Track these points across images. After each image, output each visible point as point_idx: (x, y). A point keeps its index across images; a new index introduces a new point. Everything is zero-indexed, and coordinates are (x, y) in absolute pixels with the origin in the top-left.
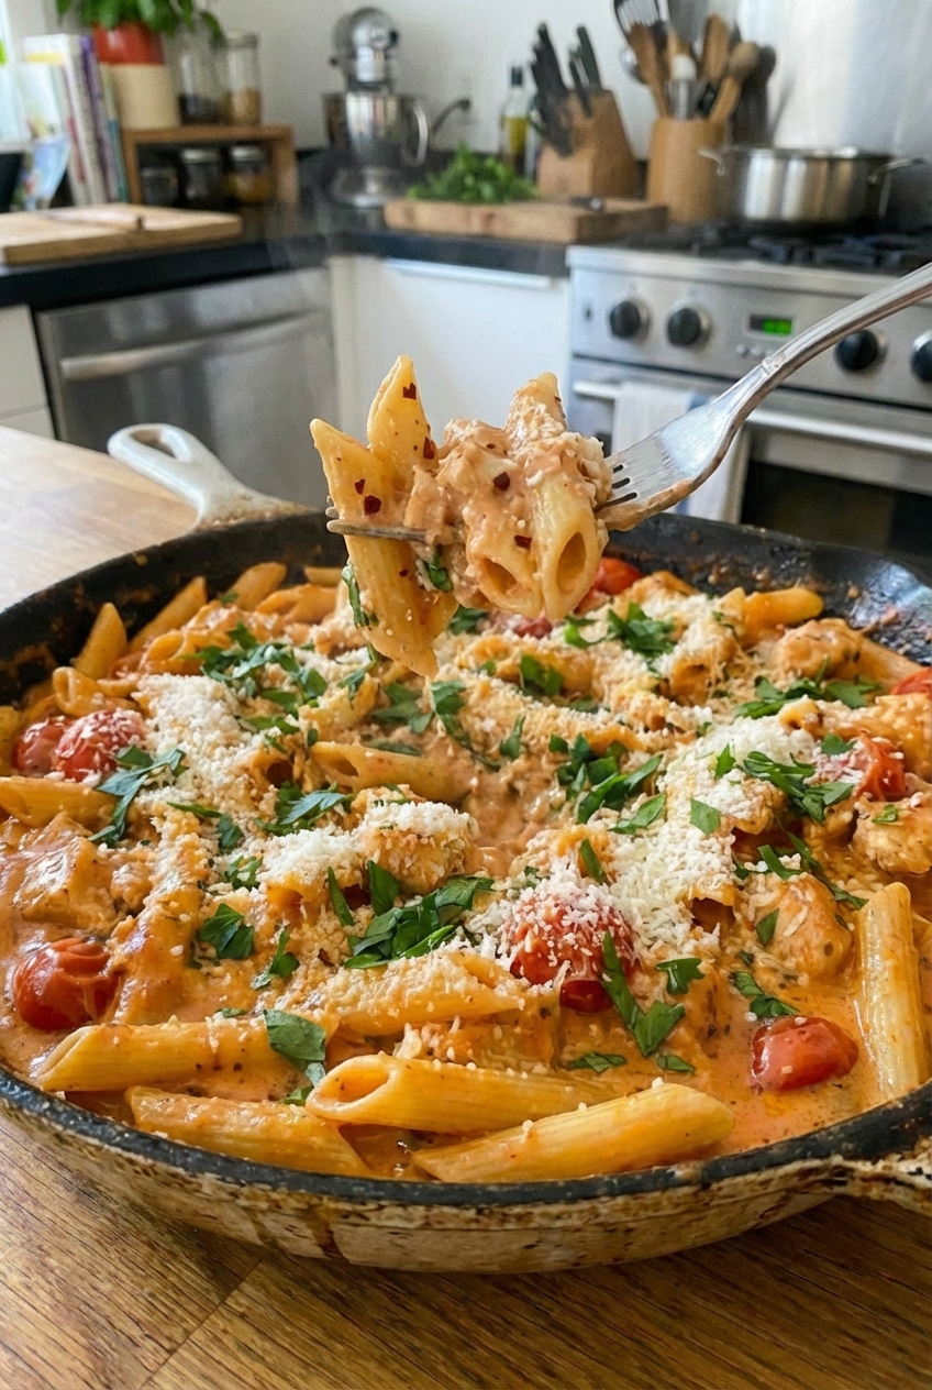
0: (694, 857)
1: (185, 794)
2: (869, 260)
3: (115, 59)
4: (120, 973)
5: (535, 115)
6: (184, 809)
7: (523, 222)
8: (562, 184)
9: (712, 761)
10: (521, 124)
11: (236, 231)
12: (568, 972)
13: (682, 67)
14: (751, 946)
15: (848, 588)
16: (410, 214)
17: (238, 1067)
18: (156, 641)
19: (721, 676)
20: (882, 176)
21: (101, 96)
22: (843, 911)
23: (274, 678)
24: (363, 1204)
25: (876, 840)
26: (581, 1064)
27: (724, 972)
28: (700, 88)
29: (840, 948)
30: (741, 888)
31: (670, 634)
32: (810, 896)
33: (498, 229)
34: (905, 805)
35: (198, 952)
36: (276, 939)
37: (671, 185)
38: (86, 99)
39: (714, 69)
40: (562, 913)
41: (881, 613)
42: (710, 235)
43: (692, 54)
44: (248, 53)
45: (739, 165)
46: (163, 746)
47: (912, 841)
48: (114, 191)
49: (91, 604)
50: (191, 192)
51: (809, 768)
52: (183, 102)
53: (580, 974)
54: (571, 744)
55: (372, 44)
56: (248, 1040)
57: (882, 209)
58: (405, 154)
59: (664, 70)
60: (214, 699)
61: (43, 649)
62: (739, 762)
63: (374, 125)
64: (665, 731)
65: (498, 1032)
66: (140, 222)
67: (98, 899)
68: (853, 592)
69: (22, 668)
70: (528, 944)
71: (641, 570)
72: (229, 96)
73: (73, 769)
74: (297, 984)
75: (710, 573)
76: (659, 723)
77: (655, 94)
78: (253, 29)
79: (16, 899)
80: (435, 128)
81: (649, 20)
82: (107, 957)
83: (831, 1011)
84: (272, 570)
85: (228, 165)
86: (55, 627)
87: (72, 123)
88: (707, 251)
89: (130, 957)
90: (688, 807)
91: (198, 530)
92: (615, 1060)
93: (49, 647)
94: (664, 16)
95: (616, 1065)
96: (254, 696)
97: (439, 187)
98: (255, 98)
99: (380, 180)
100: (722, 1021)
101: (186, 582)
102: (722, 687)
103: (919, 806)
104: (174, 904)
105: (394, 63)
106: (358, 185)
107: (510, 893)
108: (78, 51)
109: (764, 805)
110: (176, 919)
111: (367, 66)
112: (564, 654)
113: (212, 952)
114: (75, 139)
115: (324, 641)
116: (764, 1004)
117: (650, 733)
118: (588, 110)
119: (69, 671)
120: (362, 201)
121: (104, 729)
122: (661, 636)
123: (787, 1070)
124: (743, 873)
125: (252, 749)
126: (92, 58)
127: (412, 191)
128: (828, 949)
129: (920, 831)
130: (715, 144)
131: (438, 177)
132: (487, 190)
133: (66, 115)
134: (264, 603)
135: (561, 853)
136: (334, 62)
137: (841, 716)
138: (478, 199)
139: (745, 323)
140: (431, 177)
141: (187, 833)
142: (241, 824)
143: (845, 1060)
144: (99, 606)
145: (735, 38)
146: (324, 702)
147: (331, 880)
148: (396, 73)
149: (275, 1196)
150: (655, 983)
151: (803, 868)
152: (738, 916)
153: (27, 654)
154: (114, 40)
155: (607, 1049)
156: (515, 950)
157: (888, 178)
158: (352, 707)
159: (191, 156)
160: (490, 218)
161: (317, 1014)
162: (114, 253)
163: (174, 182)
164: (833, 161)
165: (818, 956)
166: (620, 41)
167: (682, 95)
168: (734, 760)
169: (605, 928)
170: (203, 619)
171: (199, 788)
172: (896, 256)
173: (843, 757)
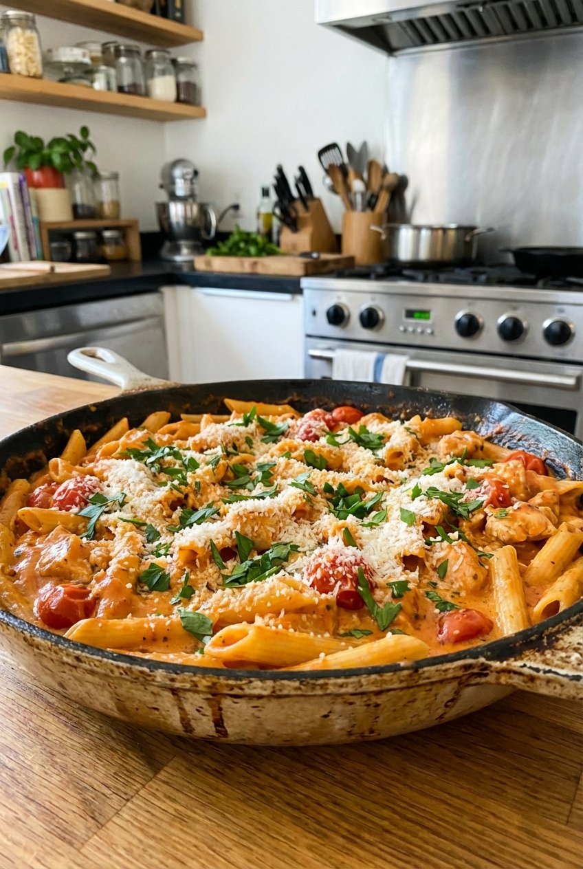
0: (403, 535)
1: (127, 515)
2: (470, 279)
3: (37, 186)
4: (97, 599)
5: (278, 211)
6: (128, 521)
7: (273, 266)
8: (294, 246)
9: (411, 493)
10: (269, 216)
11: (107, 273)
12: (340, 586)
13: (357, 185)
14: (435, 579)
15: (474, 417)
16: (208, 263)
17: (165, 639)
18: (104, 446)
19: (411, 457)
20: (472, 237)
21: (29, 204)
22: (482, 560)
23: (170, 463)
24: (241, 680)
25: (497, 525)
26: (349, 634)
27: (422, 591)
28: (368, 195)
29: (481, 577)
30: (428, 550)
31: (383, 439)
32: (464, 550)
33: (260, 270)
34: (510, 510)
35: (139, 588)
36: (183, 580)
37: (356, 245)
38: (20, 205)
39: (375, 185)
40: (336, 557)
41: (494, 428)
42: (380, 270)
43: (362, 179)
44: (113, 182)
45: (392, 234)
46: (113, 492)
47: (516, 525)
48: (34, 254)
49: (66, 431)
50: (79, 255)
51: (461, 495)
52: (75, 208)
53: (347, 587)
54: (335, 488)
55: (183, 177)
56: (170, 625)
57: (474, 255)
58: (203, 233)
59: (348, 189)
60: (140, 470)
61: (41, 453)
62: (424, 491)
63: (185, 218)
64: (384, 482)
65: (304, 617)
66: (52, 269)
67: (83, 565)
68: (477, 419)
69: (30, 461)
70: (319, 575)
71: (365, 412)
72: (101, 204)
73: (63, 505)
74: (196, 600)
75: (401, 413)
76: (381, 479)
77: (343, 200)
78: (114, 170)
79: (37, 566)
80: (220, 220)
81: (338, 162)
82: (90, 592)
83: (477, 606)
84: (163, 415)
85: (100, 240)
86: (47, 442)
87: (12, 218)
88: (380, 277)
89: (104, 589)
90: (399, 513)
91: (122, 395)
92: (365, 632)
93: (44, 453)
94: (346, 160)
95: (367, 635)
96: (159, 473)
97: (224, 249)
98: (116, 205)
99: (188, 247)
100: (421, 612)
101: (117, 421)
102: (412, 464)
103: (518, 508)
104: (126, 563)
105: (196, 186)
106: (177, 250)
107: (308, 553)
108: (17, 181)
109: (437, 510)
110: (127, 571)
111: (181, 189)
112: (327, 449)
113: (146, 588)
114: (13, 227)
115: (195, 444)
116: (444, 605)
117: (376, 484)
118: (306, 207)
119: (59, 460)
120: (178, 258)
121: (80, 485)
122: (377, 441)
123: (457, 632)
124: (429, 543)
125: (161, 493)
126: (25, 185)
127: (209, 252)
128: (475, 577)
129: (519, 520)
130: (380, 224)
131: (224, 244)
132: (253, 250)
133: (9, 214)
134: (162, 429)
135: (334, 534)
136: (161, 187)
137: (475, 471)
138: (248, 254)
139: (404, 313)
140: (220, 244)
141: (130, 531)
142: (159, 529)
143: (486, 628)
144: (71, 432)
145: (385, 171)
146: (198, 471)
147: (212, 544)
148: (197, 192)
149: (195, 679)
150: (386, 594)
151: (460, 537)
152: (427, 564)
153: (31, 455)
154: (37, 176)
155: (362, 627)
156: (312, 578)
157: (476, 238)
158: (215, 475)
159: (79, 235)
160: (255, 264)
161: (207, 612)
162: (38, 285)
163: (69, 250)
164: (445, 230)
165: (470, 581)
166: (323, 173)
167: (359, 199)
168: (421, 490)
169: (358, 565)
170: (128, 437)
171: (135, 513)
172: (483, 277)
173: (478, 489)
